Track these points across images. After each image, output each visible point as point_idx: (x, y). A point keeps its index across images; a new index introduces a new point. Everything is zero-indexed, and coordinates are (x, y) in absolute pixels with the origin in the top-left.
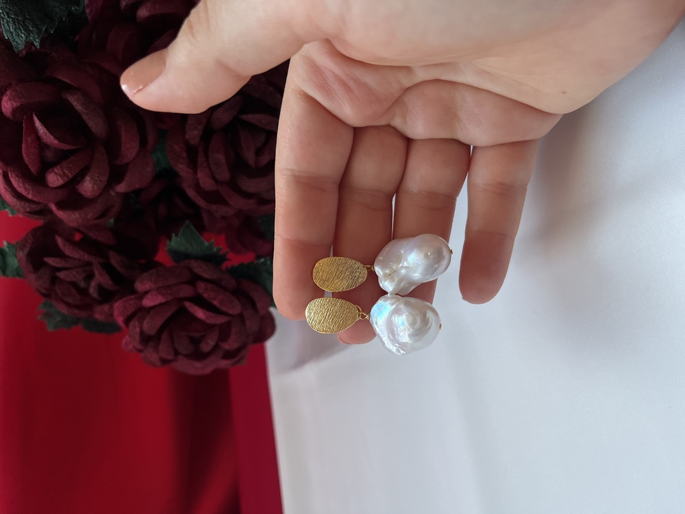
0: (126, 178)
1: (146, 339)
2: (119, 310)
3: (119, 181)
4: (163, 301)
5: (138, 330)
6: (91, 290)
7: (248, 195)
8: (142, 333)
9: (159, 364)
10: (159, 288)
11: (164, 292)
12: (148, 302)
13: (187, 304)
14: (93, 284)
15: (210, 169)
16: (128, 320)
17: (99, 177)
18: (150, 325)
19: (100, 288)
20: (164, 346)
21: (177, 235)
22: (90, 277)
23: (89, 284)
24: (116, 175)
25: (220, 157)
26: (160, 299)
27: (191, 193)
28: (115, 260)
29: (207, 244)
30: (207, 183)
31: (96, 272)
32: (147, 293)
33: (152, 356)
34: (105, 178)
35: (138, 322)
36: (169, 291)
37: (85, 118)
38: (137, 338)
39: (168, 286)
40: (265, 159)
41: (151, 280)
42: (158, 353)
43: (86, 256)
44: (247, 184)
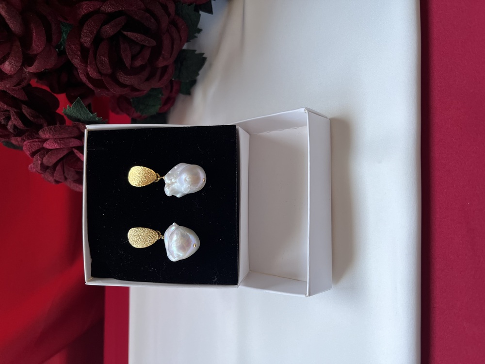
0: (35, 64)
1: (44, 168)
2: (27, 146)
3: (30, 65)
4: (58, 147)
5: (39, 162)
6: (9, 127)
7: (123, 86)
8: (42, 164)
9: (54, 183)
10: (55, 138)
11: (59, 142)
12: (47, 145)
13: (74, 149)
14: (10, 123)
15: (97, 66)
16: (33, 154)
17: (14, 63)
18: (49, 160)
19: (15, 127)
20: (58, 175)
21: (70, 106)
22: (8, 118)
23: (7, 123)
24: (28, 60)
25: (106, 60)
26: (56, 146)
27: (83, 78)
28: (26, 111)
29: (91, 115)
30: (94, 74)
31: (12, 118)
32: (47, 140)
33: (48, 177)
34: (19, 64)
35: (40, 157)
36: (62, 142)
37: (8, 22)
38: (39, 166)
39: (62, 138)
40: (138, 63)
41: (50, 133)
42: (53, 177)
43: (5, 107)
44: (123, 78)
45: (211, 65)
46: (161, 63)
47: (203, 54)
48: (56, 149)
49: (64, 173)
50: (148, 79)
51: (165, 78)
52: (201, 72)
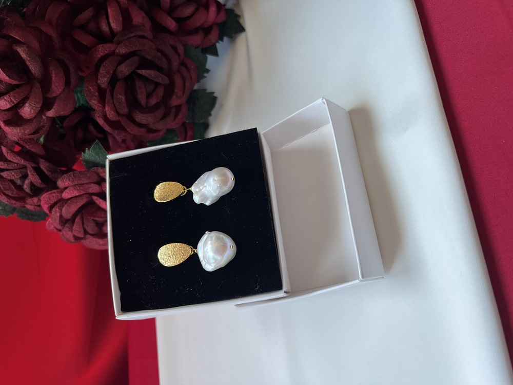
0: (54, 107)
1: (64, 222)
2: (46, 199)
3: (49, 109)
4: (77, 194)
5: (58, 214)
6: (25, 186)
7: (140, 125)
8: (61, 216)
9: (73, 240)
10: (75, 185)
11: (78, 188)
12: (66, 195)
13: (95, 198)
14: (27, 182)
15: (114, 105)
16: (51, 207)
17: (35, 104)
18: (68, 211)
19: (32, 185)
20: (77, 229)
21: (89, 149)
22: (25, 177)
23: (23, 182)
24: (47, 104)
25: (122, 98)
26: (76, 193)
27: (101, 122)
28: (43, 166)
30: (111, 115)
31: (29, 174)
32: (66, 188)
33: (68, 234)
34: (39, 106)
35: (59, 209)
36: (81, 188)
37: (28, 63)
38: (58, 220)
39: (81, 184)
40: (153, 101)
41: (69, 180)
42: (72, 232)
43: (23, 161)
44: (140, 117)
45: (221, 105)
46: (175, 102)
47: (213, 93)
48: (76, 197)
49: (83, 224)
50: (163, 118)
51: (180, 117)
52: (213, 112)
